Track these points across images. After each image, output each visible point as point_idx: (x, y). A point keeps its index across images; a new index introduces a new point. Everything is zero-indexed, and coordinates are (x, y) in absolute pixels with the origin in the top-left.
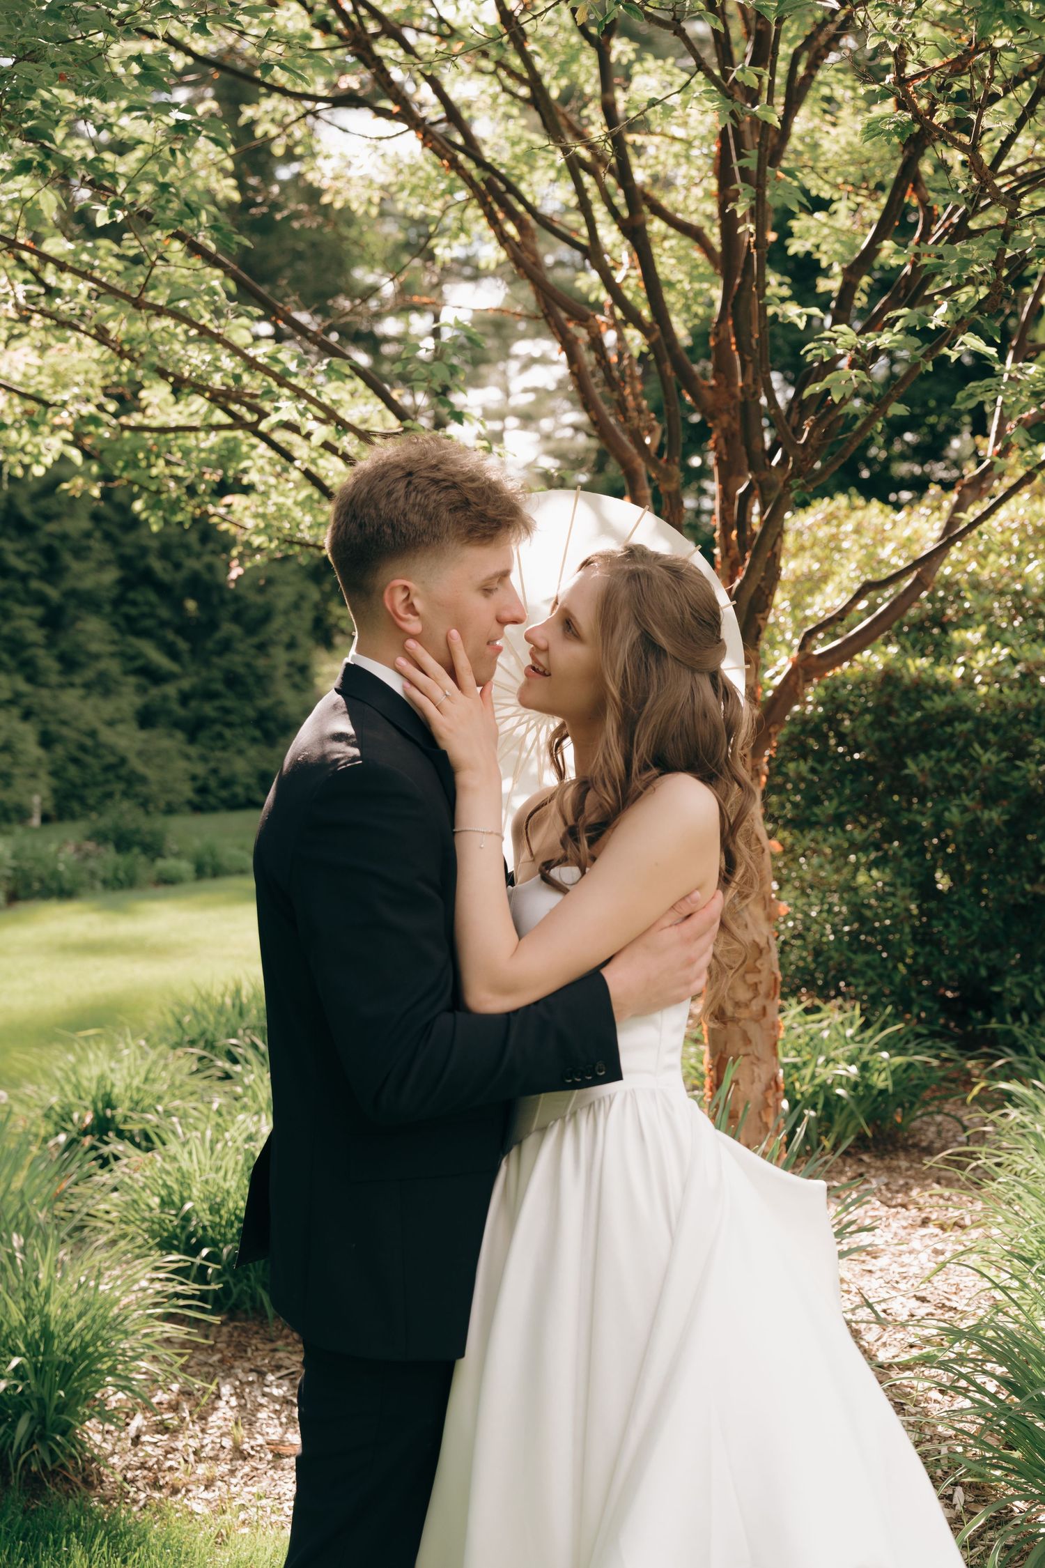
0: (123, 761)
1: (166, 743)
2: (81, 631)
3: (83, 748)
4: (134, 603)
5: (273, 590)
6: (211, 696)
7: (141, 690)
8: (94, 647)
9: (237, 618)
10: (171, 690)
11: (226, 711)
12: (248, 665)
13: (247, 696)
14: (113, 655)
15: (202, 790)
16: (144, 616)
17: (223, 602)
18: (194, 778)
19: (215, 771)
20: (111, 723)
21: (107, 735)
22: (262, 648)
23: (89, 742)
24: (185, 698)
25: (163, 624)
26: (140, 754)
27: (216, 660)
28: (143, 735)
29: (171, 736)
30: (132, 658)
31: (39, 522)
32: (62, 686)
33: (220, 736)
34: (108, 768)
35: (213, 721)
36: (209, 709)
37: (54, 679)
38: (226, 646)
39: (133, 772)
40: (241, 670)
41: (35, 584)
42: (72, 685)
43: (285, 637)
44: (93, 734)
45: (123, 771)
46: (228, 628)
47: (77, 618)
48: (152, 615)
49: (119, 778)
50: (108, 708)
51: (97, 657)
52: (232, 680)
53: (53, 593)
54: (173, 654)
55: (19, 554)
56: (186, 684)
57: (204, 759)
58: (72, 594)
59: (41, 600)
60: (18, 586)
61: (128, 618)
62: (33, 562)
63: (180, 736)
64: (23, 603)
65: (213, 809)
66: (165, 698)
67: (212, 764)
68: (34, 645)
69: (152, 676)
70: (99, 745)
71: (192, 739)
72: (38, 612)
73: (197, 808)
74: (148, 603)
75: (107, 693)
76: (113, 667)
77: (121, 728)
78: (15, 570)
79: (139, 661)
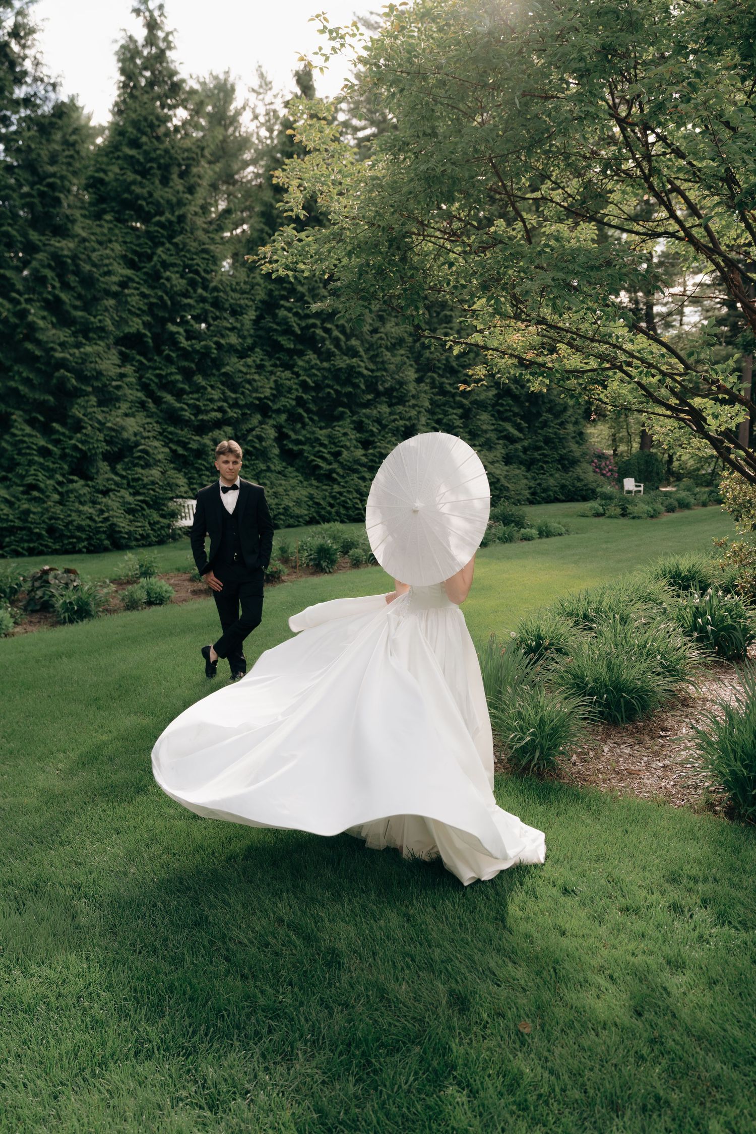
1: (517, 472)
2: (479, 420)
4: (502, 405)
6: (538, 448)
7: (505, 446)
8: (484, 427)
9: (549, 411)
10: (518, 446)
11: (545, 456)
12: (555, 433)
13: (555, 448)
14: (493, 430)
15: (533, 494)
16: (506, 410)
17: (544, 403)
18: (530, 488)
19: (539, 484)
22: (562, 424)
24: (525, 450)
25: (515, 415)
26: (506, 477)
27: (540, 431)
28: (507, 468)
29: (519, 468)
30: (501, 432)
31: (460, 369)
33: (542, 468)
35: (539, 461)
36: (536, 455)
38: (545, 424)
39: (502, 485)
40: (553, 436)
41: (458, 398)
43: (573, 419)
46: (546, 416)
47: (477, 414)
48: (510, 411)
51: (486, 432)
52: (547, 441)
53: (466, 403)
54: (520, 430)
56: (526, 443)
57: (534, 479)
58: (475, 403)
59: (461, 406)
60: (451, 399)
61: (499, 412)
63: (523, 468)
64: (453, 409)
65: (539, 503)
66: (516, 450)
67: (538, 481)
68: (458, 427)
69: (511, 439)
71: (528, 470)
72: (460, 411)
73: (531, 503)
74: (508, 405)
75: (490, 449)
76: (492, 436)
77: (497, 465)
78: (450, 392)
79: (505, 433)
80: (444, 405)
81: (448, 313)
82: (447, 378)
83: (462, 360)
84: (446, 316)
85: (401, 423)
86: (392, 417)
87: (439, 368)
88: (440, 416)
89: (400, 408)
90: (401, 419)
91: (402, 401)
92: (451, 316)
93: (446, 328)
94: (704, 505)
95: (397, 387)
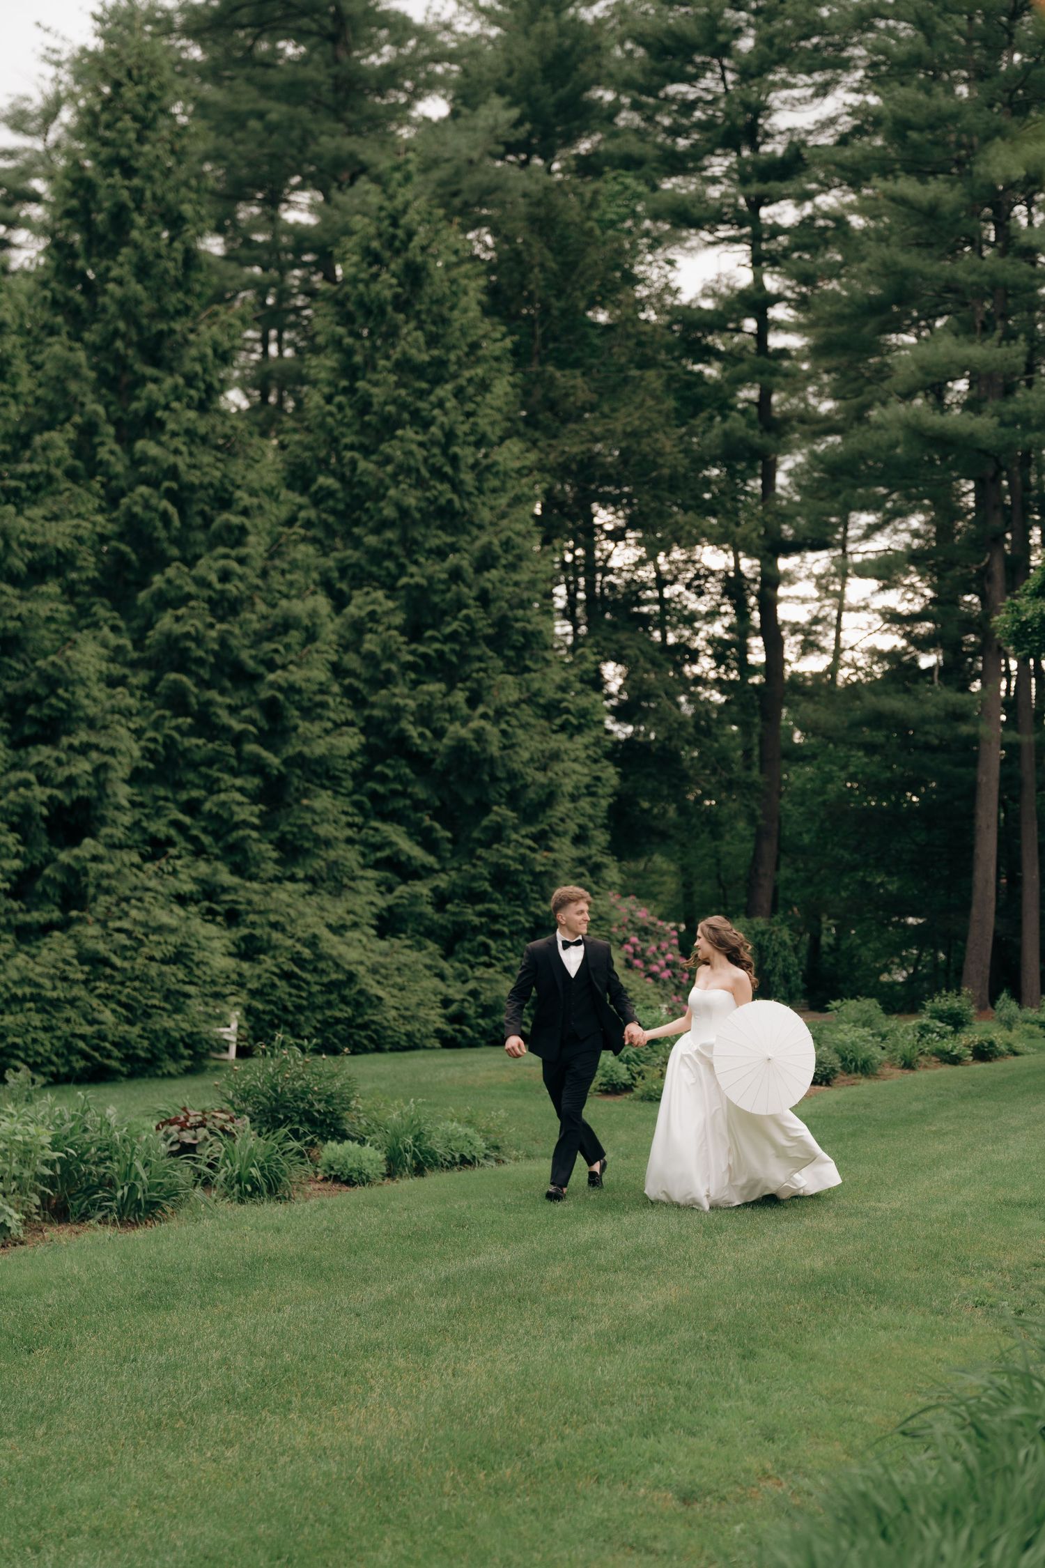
0: (351, 977)
1: (411, 956)
2: (309, 809)
3: (298, 960)
4: (383, 779)
5: (558, 767)
6: (474, 897)
7: (385, 887)
8: (324, 830)
9: (513, 799)
10: (422, 889)
11: (494, 917)
12: (522, 860)
13: (521, 899)
14: (350, 841)
15: (458, 1019)
16: (394, 793)
17: (494, 779)
18: (446, 1002)
19: (474, 994)
20: (338, 929)
21: (332, 944)
22: (541, 839)
23: (307, 953)
24: (441, 900)
25: (418, 805)
26: (374, 971)
27: (480, 851)
28: (383, 944)
29: (420, 947)
30: (377, 847)
32: (278, 879)
33: (486, 949)
34: (331, 987)
35: (476, 930)
36: (471, 915)
37: (270, 869)
38: (497, 834)
39: (361, 992)
40: (515, 866)
41: (251, 748)
42: (293, 879)
43: (572, 827)
44: (313, 942)
45: (350, 992)
46: (502, 813)
47: (306, 793)
48: (404, 794)
49: (344, 1000)
50: (337, 910)
51: (328, 843)
52: (501, 877)
53: (273, 760)
54: (429, 844)
55: (233, 710)
56: (442, 881)
57: (462, 978)
58: (299, 761)
59: (258, 768)
60: (230, 749)
61: (374, 796)
62: (252, 722)
63: (432, 947)
64: (235, 773)
65: (472, 1044)
66: (415, 898)
67: (471, 985)
68: (245, 824)
69: (402, 869)
70: (320, 957)
71: (448, 954)
72: (253, 783)
73: (449, 1043)
74: (399, 778)
75: (338, 890)
76: (351, 857)
77: (354, 936)
78: (227, 729)
79: (386, 853)
80: (209, 762)
81: (236, 520)
82: (223, 692)
83: (267, 646)
84: (229, 527)
85: (41, 793)
86: (15, 776)
87: (200, 662)
88: (195, 793)
89: (42, 753)
90: (43, 782)
91: (50, 731)
92: (243, 530)
93: (226, 556)
94: (908, 1065)
95: (42, 691)
